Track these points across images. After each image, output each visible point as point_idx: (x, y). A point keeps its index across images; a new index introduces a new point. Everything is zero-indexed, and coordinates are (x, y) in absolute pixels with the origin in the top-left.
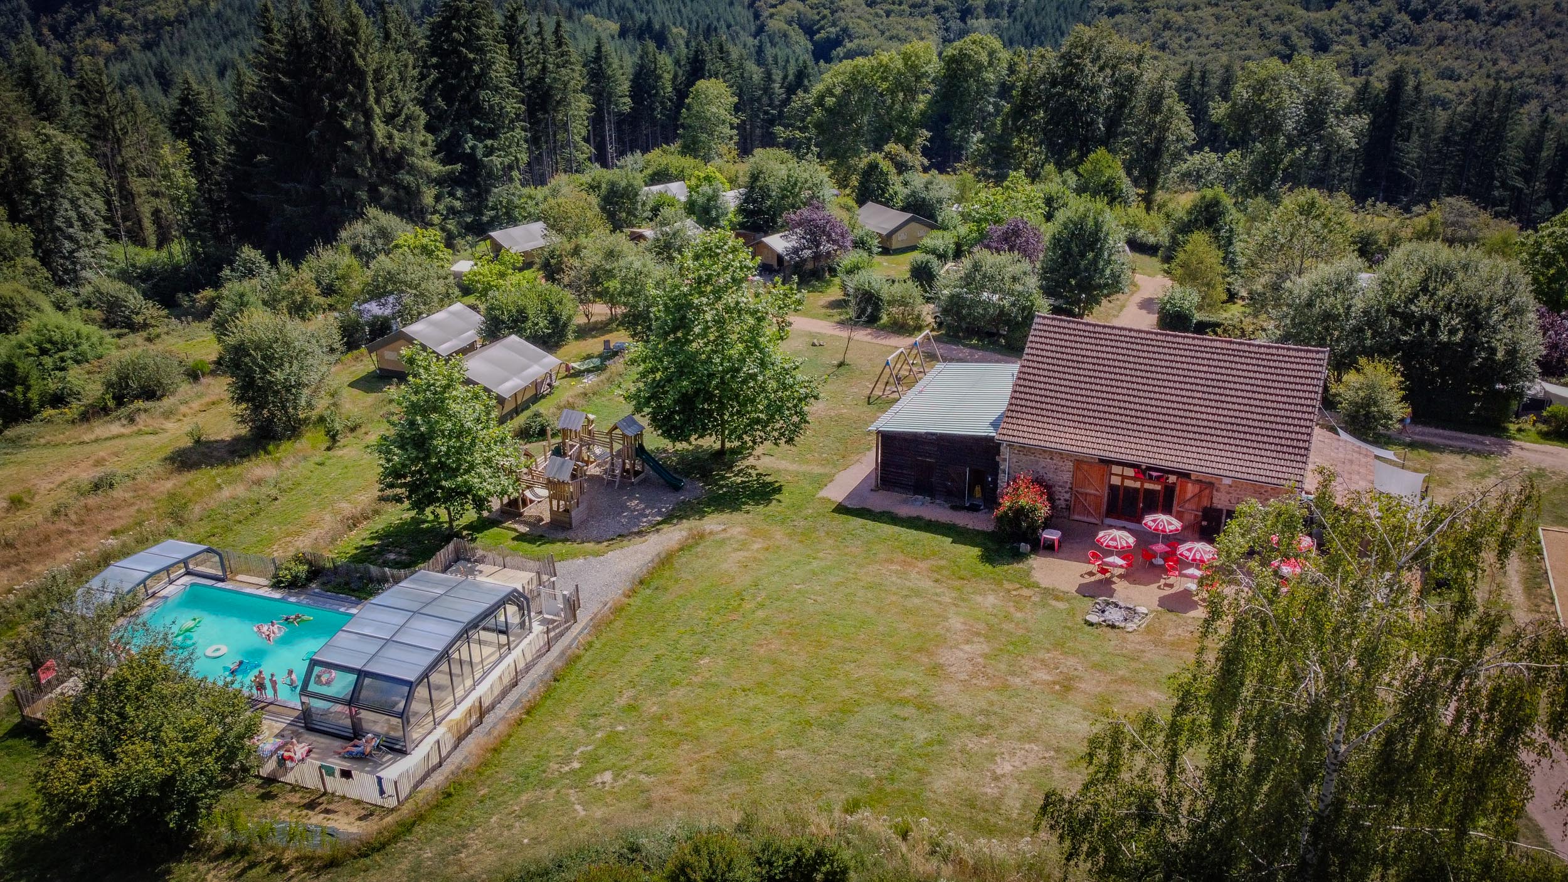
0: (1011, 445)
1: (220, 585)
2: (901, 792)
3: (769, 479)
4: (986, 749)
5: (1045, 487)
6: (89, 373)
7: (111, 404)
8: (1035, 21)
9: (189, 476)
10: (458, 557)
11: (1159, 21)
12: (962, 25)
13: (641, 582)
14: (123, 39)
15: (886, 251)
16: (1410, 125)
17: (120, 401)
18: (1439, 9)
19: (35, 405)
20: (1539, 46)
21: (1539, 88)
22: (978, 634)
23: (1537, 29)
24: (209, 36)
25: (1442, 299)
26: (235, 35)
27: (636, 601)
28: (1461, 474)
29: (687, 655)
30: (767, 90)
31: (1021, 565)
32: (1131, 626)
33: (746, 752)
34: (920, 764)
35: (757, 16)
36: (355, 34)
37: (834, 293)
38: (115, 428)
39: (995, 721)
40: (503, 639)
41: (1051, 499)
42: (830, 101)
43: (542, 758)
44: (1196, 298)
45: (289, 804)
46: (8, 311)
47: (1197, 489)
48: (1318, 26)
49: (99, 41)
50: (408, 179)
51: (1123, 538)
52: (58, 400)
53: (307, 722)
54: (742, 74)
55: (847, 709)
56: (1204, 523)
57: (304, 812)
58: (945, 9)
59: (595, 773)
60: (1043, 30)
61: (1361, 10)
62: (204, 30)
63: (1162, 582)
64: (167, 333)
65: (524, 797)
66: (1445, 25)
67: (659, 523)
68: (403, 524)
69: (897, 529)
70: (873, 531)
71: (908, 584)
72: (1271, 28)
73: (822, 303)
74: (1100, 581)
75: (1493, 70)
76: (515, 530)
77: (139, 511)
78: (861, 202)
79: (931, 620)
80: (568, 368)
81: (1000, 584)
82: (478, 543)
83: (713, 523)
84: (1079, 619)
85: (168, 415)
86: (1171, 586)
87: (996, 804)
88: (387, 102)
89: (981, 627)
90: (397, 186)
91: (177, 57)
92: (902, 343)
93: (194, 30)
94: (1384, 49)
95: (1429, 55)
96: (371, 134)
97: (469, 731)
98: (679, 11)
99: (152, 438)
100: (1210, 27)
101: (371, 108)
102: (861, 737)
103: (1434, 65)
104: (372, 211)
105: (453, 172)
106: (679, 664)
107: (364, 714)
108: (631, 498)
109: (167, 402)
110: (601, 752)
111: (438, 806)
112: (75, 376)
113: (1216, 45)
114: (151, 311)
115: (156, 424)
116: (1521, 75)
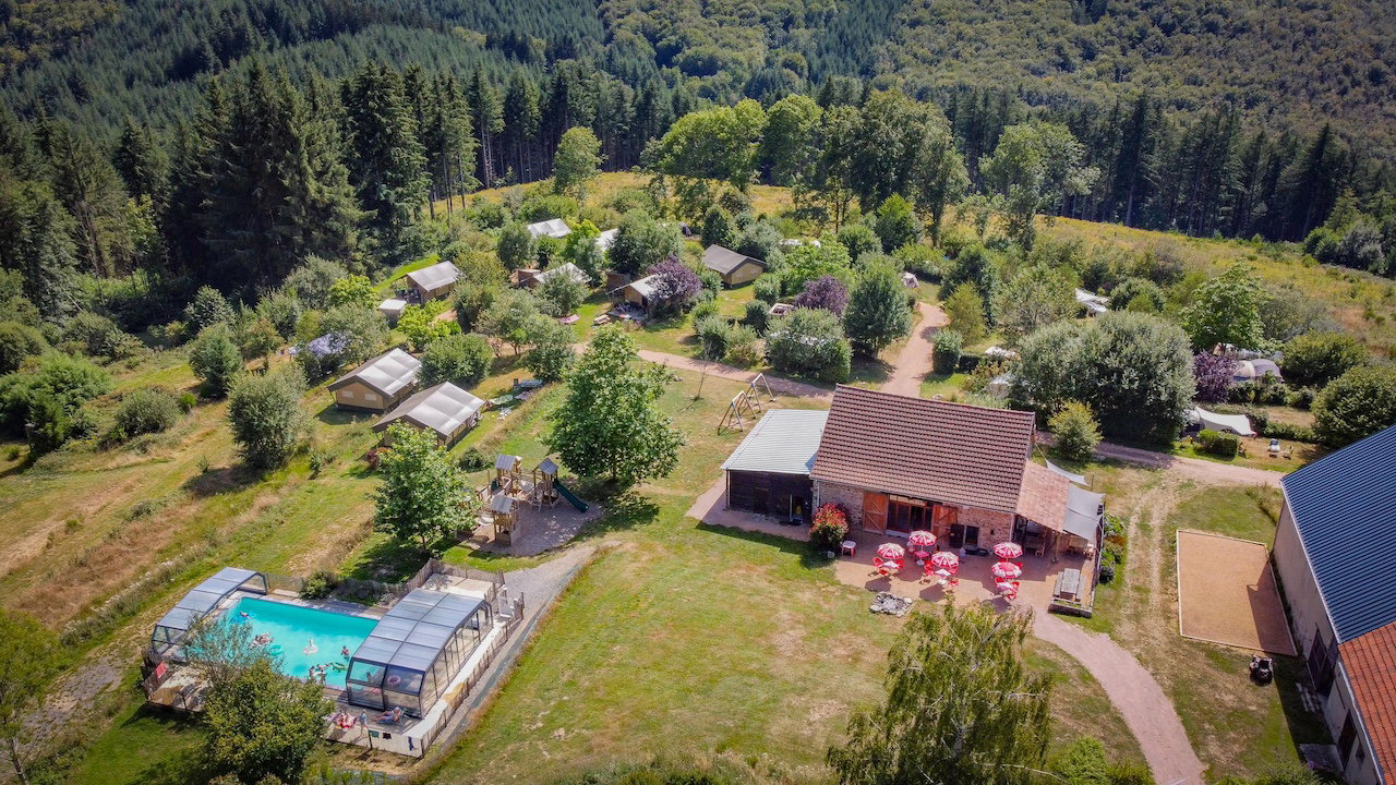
0: (820, 481)
1: (264, 598)
2: (750, 735)
3: (649, 502)
4: (804, 705)
5: (844, 511)
6: (99, 406)
7: (124, 436)
8: (848, 31)
9: (208, 501)
10: (433, 571)
11: (952, 32)
12: (785, 33)
13: (568, 590)
14: (34, 47)
15: (727, 286)
16: (1153, 140)
17: (131, 432)
18: (1185, 23)
19: (61, 437)
20: (1266, 56)
21: (1267, 92)
22: (799, 622)
23: (1265, 41)
24: (114, 45)
25: (1126, 356)
26: (139, 46)
27: (565, 604)
28: (1135, 486)
29: (604, 644)
30: (619, 109)
31: (828, 568)
32: (900, 613)
33: (650, 711)
34: (762, 715)
35: (606, 25)
36: (290, 108)
37: (687, 329)
38: (132, 458)
39: (809, 685)
40: (476, 633)
41: (849, 520)
42: (677, 149)
43: (517, 720)
44: (960, 339)
45: (348, 757)
46: (10, 346)
47: (947, 511)
48: (1086, 37)
49: (11, 49)
50: (336, 225)
51: (896, 549)
52: (78, 432)
53: (350, 700)
54: (598, 95)
55: (714, 679)
56: (952, 535)
57: (360, 762)
58: (770, 19)
59: (553, 729)
60: (855, 38)
61: (1122, 23)
62: (109, 40)
63: (923, 578)
64: (144, 361)
65: (509, 748)
66: (1190, 38)
67: (572, 540)
68: (387, 545)
69: (742, 541)
70: (725, 543)
71: (751, 585)
72: (1047, 39)
73: (679, 339)
74: (881, 579)
75: (1229, 77)
76: (470, 548)
77: (175, 533)
78: (706, 244)
79: (767, 612)
80: (488, 405)
81: (813, 582)
82: (444, 559)
83: (612, 539)
84: (866, 608)
85: (173, 445)
86: (928, 581)
87: (810, 740)
88: (317, 162)
89: (801, 617)
90: (327, 230)
91: (86, 65)
92: (741, 376)
93: (100, 40)
94: (1141, 58)
95: (1177, 63)
96: (306, 190)
97: (461, 702)
98: (538, 21)
99: (163, 466)
100: (995, 39)
101: (305, 168)
102: (724, 699)
103: (1182, 72)
104: (312, 259)
105: (371, 216)
106: (600, 651)
107: (390, 694)
108: (550, 519)
109: (170, 433)
110: (556, 715)
111: (454, 756)
112: (89, 411)
113: (1002, 54)
114: (127, 341)
115: (165, 453)
116: (1252, 81)
